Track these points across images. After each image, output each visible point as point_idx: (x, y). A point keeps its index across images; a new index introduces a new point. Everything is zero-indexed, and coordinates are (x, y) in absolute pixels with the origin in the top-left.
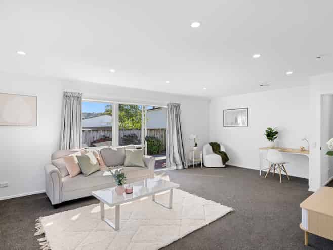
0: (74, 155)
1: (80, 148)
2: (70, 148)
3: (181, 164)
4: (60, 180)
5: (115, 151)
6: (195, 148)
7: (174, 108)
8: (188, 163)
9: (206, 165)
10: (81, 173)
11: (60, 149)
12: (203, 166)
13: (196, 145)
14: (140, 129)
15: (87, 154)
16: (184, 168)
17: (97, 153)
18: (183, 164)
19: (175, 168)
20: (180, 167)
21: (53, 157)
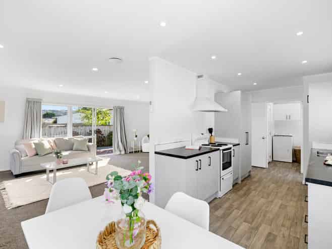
0: (32, 142)
1: (39, 137)
2: (31, 138)
3: (124, 150)
4: (20, 159)
5: (66, 140)
6: (135, 139)
7: (118, 110)
8: (130, 150)
9: (143, 151)
10: (37, 154)
11: (23, 138)
12: (141, 151)
13: (136, 136)
14: (91, 126)
15: (42, 142)
16: (126, 153)
17: (52, 142)
18: (125, 150)
19: (119, 153)
20: (123, 152)
21: (16, 144)
